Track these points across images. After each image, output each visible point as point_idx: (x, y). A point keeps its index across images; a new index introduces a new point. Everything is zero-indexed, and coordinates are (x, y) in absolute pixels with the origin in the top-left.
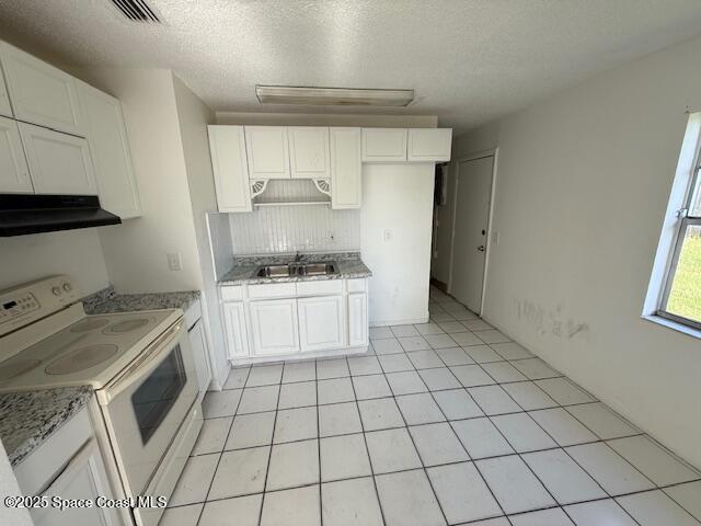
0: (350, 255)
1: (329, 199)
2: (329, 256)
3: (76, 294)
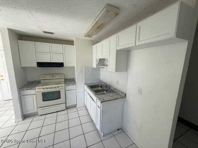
1: (107, 66)
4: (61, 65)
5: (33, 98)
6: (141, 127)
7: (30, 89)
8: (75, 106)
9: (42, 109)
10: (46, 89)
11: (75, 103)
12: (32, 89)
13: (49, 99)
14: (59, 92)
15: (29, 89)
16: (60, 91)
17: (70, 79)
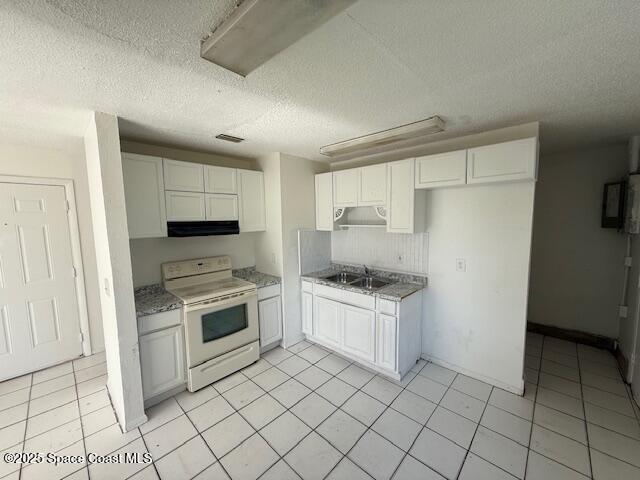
0: (415, 278)
1: (384, 223)
2: (395, 275)
3: (229, 266)
4: (231, 227)
5: (174, 337)
6: (471, 332)
7: (168, 310)
8: (278, 346)
9: (203, 370)
10: (214, 301)
11: (279, 337)
12: (174, 307)
13: (217, 335)
14: (243, 309)
15: (165, 308)
16: (244, 306)
17: (244, 269)
